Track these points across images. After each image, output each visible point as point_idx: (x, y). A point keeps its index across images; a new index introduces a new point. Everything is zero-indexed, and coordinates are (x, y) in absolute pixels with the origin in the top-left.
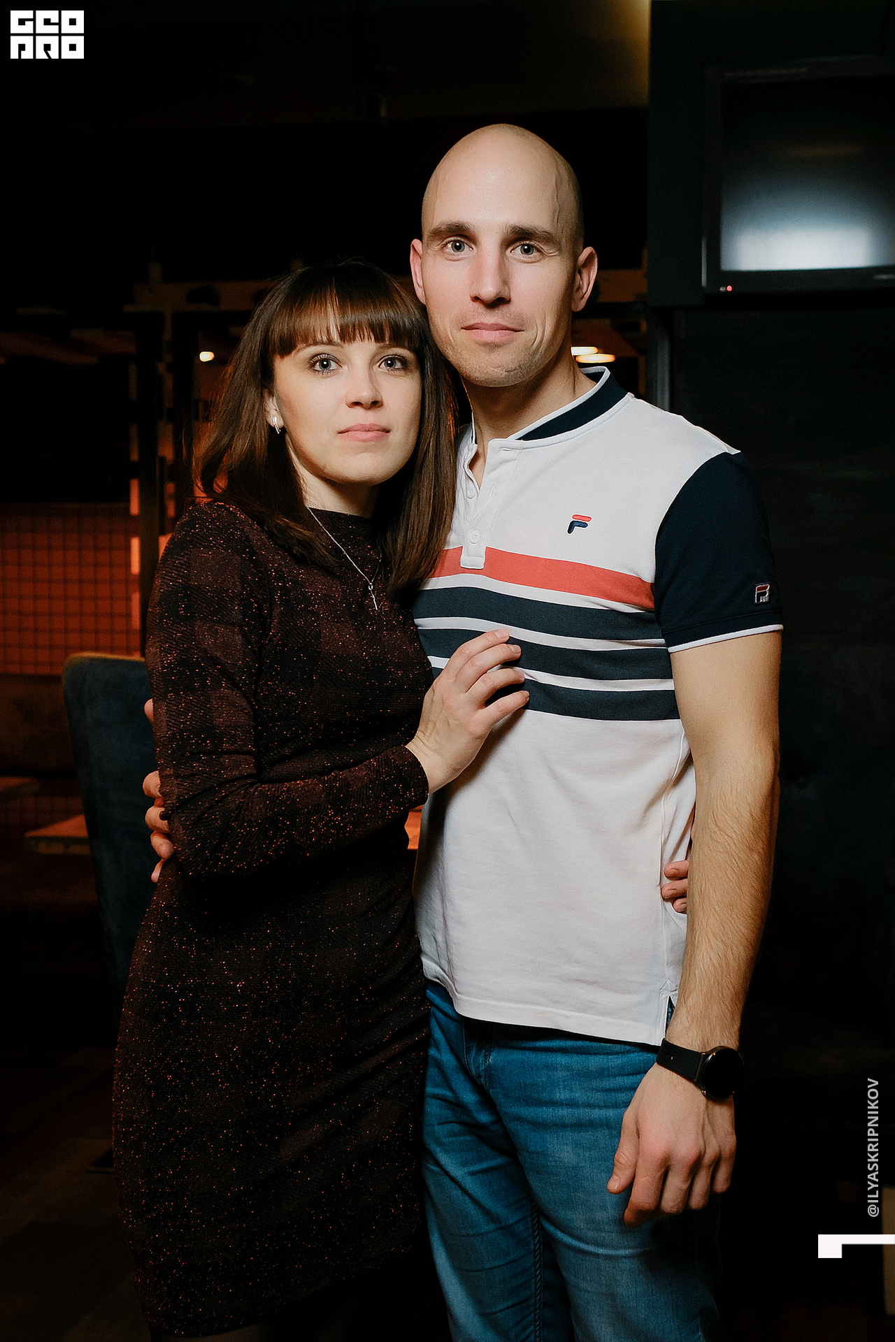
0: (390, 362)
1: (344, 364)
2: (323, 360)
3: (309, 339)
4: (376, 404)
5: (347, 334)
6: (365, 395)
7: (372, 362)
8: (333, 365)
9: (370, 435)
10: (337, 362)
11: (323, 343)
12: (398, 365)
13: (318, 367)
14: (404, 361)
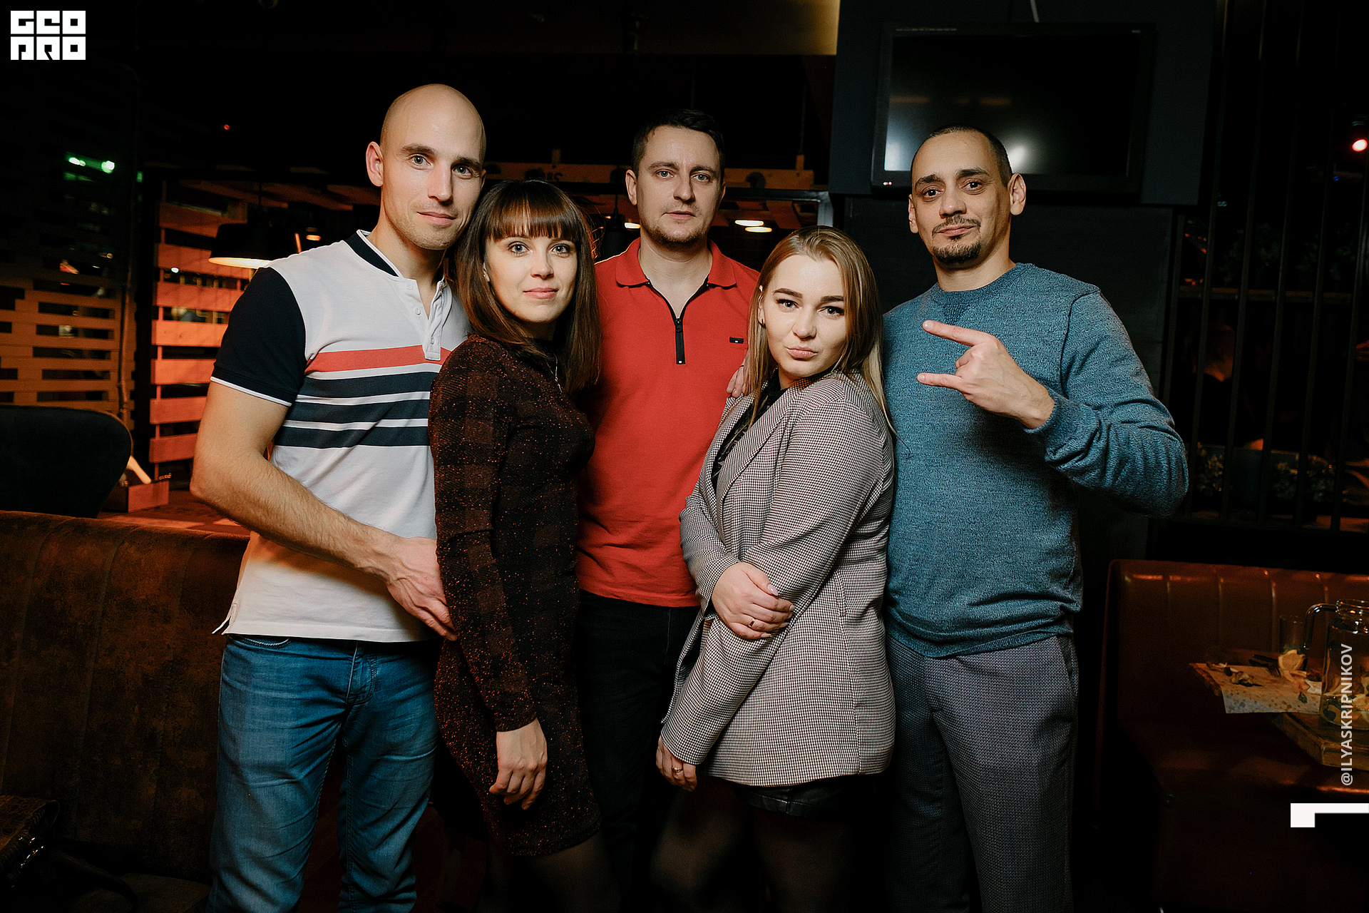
0: (559, 249)
1: (531, 249)
2: (518, 245)
3: (510, 232)
4: (549, 276)
5: (534, 231)
6: (543, 270)
7: (548, 249)
8: (524, 249)
9: (545, 294)
10: (527, 247)
11: (518, 236)
12: (564, 250)
13: (514, 249)
14: (568, 248)
